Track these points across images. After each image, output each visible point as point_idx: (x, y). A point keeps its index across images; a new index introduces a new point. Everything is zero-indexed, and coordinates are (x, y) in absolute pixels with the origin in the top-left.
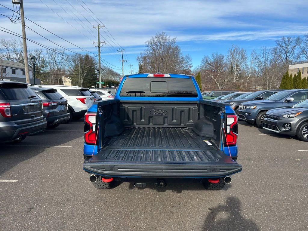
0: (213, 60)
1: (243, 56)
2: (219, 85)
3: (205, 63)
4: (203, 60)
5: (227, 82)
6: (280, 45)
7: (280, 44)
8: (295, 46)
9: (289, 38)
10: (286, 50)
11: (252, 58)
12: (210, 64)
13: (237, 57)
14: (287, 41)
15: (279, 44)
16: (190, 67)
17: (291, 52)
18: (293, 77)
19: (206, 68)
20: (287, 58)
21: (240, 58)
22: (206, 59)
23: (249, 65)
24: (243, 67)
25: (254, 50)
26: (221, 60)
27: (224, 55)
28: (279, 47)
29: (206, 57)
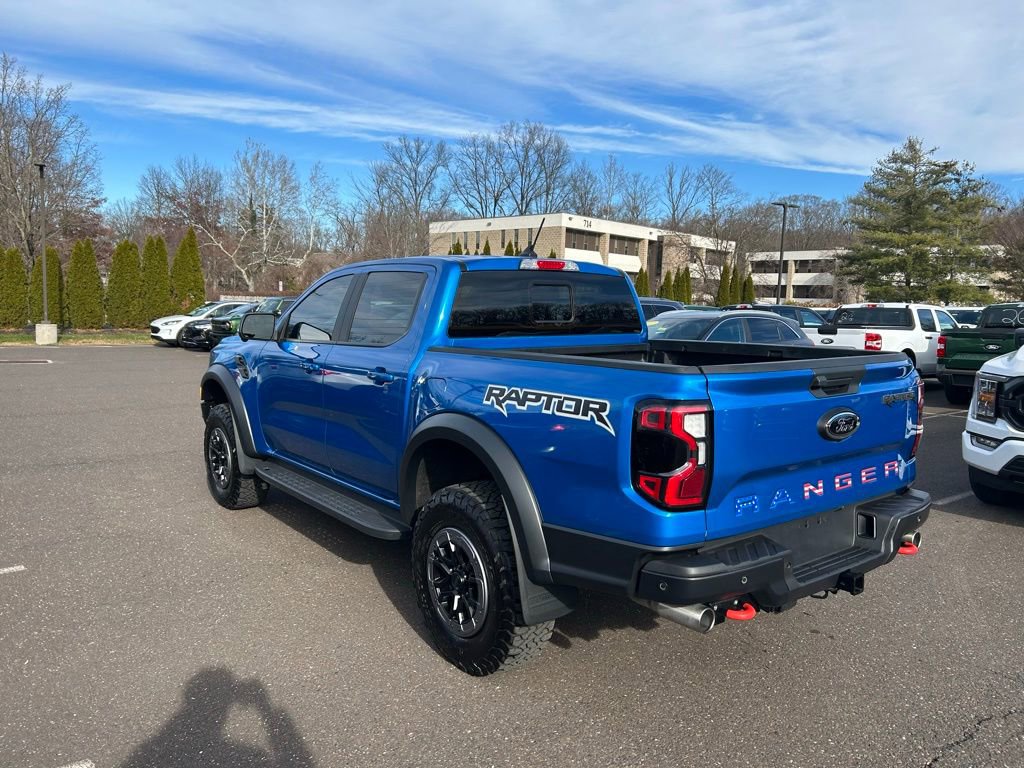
0: (180, 185)
1: (285, 182)
2: (245, 277)
3: (155, 194)
4: (144, 179)
6: (398, 162)
7: (398, 156)
8: (434, 169)
9: (418, 140)
10: (413, 175)
11: (314, 191)
12: (172, 199)
13: (267, 181)
14: (414, 148)
15: (394, 155)
16: (96, 203)
17: (427, 184)
19: (159, 210)
20: (417, 199)
21: (278, 185)
22: (158, 178)
23: (307, 212)
24: (285, 213)
25: (320, 166)
26: (211, 188)
27: (222, 172)
28: (394, 165)
29: (158, 170)
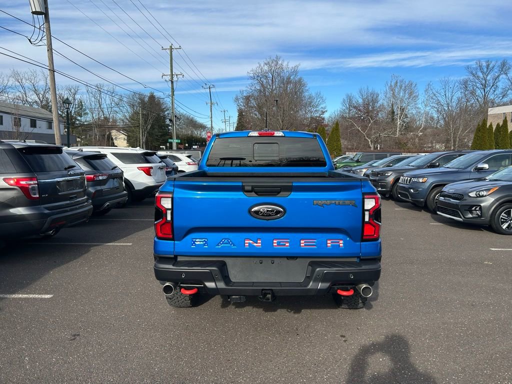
0: (360, 101)
1: (411, 94)
2: (370, 143)
3: (348, 106)
4: (344, 100)
5: (385, 137)
6: (474, 75)
7: (474, 72)
8: (498, 76)
9: (488, 61)
10: (484, 82)
11: (426, 97)
12: (355, 107)
13: (401, 94)
14: (485, 67)
15: (472, 73)
16: (323, 113)
17: (493, 86)
18: (494, 127)
19: (349, 113)
20: (485, 95)
21: (407, 96)
22: (350, 99)
23: (422, 108)
24: (411, 111)
25: (431, 84)
26: (375, 101)
27: (379, 92)
28: (471, 77)
29: (350, 95)
